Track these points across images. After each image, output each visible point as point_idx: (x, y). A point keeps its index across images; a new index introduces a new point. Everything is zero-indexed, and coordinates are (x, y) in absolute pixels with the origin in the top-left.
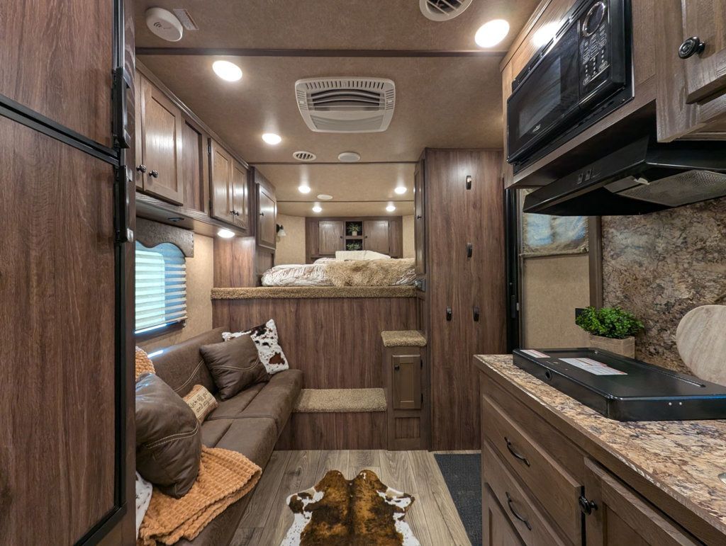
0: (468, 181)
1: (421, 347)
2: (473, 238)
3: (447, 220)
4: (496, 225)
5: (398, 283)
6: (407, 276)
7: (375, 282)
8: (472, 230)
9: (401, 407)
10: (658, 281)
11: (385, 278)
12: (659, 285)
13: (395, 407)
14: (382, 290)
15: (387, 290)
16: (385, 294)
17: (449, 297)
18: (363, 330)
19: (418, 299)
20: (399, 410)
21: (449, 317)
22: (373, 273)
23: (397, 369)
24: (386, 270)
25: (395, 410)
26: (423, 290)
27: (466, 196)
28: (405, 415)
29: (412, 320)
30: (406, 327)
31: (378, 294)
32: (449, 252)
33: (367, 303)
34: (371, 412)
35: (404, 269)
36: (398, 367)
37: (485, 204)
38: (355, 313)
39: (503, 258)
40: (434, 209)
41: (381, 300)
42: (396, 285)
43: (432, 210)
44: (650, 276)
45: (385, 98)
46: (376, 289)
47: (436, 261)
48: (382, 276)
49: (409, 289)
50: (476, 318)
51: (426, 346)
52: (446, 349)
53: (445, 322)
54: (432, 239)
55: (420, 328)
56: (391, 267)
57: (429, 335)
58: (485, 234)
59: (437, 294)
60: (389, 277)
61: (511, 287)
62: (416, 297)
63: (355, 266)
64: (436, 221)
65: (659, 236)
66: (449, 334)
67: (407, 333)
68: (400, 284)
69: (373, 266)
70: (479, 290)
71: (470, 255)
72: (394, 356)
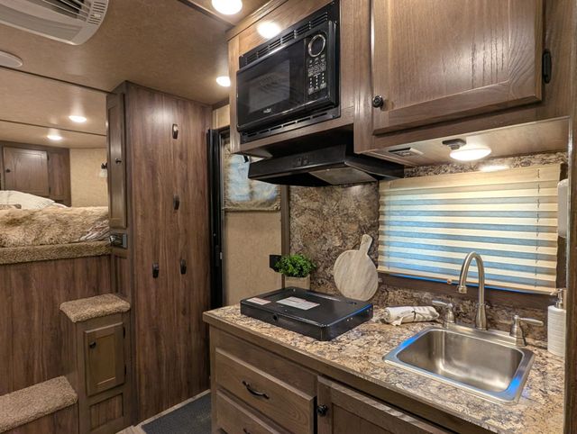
0: (175, 130)
1: (123, 313)
2: (179, 190)
3: (153, 169)
4: (201, 178)
5: (83, 238)
6: (96, 230)
7: (47, 239)
8: (179, 182)
9: (100, 390)
10: (324, 234)
11: (63, 233)
12: (324, 237)
13: (89, 394)
14: (62, 249)
15: (69, 249)
16: (65, 254)
17: (156, 253)
18: (28, 307)
19: (113, 257)
20: (98, 394)
21: (156, 273)
22: (42, 227)
23: (92, 346)
24: (65, 224)
25: (91, 396)
26: (125, 246)
27: (172, 146)
28: (104, 397)
29: (105, 282)
30: (97, 292)
31: (55, 255)
32: (155, 204)
33: (36, 269)
34: (52, 414)
35: (91, 221)
36: (95, 344)
37: (191, 156)
38: (14, 285)
39: (207, 212)
40: (137, 155)
41: (60, 262)
42: (79, 242)
43: (135, 155)
44: (319, 231)
45: (91, 9)
46: (51, 250)
47: (140, 214)
48: (58, 231)
49: (101, 246)
50: (184, 270)
51: (130, 310)
52: (153, 307)
53: (151, 279)
54: (136, 188)
55: (117, 290)
56: (71, 218)
57: (133, 297)
58: (191, 185)
59: (142, 250)
60: (70, 231)
61: (214, 237)
62: (109, 255)
63: (10, 218)
64: (140, 169)
65: (324, 203)
66: (156, 292)
67: (99, 299)
68: (86, 240)
69: (44, 218)
70: (186, 243)
71: (177, 208)
72: (87, 332)
